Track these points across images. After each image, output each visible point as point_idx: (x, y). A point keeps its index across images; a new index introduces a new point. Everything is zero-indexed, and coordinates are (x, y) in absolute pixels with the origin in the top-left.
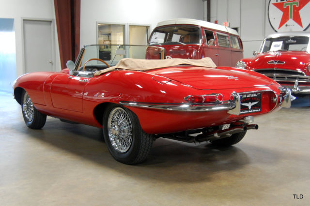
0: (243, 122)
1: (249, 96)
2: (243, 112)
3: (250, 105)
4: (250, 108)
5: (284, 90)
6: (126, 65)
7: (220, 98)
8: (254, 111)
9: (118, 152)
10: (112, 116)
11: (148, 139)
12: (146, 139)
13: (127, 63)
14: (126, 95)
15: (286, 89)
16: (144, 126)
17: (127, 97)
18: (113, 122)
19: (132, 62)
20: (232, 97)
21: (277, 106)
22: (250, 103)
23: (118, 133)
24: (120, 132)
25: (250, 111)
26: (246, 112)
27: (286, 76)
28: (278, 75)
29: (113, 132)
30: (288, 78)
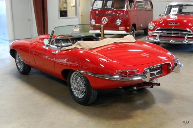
0: (151, 82)
1: (155, 67)
2: (151, 77)
3: (155, 72)
4: (155, 74)
5: (176, 62)
6: (81, 46)
7: (138, 72)
8: (158, 75)
9: (77, 98)
10: (73, 76)
11: (95, 92)
12: (94, 92)
13: (81, 44)
14: (80, 63)
15: (177, 62)
16: (92, 85)
17: (80, 65)
18: (73, 79)
19: (84, 43)
20: (145, 71)
21: (172, 71)
22: (155, 71)
23: (77, 87)
24: (78, 86)
25: (155, 76)
26: (153, 77)
27: (180, 33)
28: (175, 32)
29: (74, 86)
30: (181, 34)
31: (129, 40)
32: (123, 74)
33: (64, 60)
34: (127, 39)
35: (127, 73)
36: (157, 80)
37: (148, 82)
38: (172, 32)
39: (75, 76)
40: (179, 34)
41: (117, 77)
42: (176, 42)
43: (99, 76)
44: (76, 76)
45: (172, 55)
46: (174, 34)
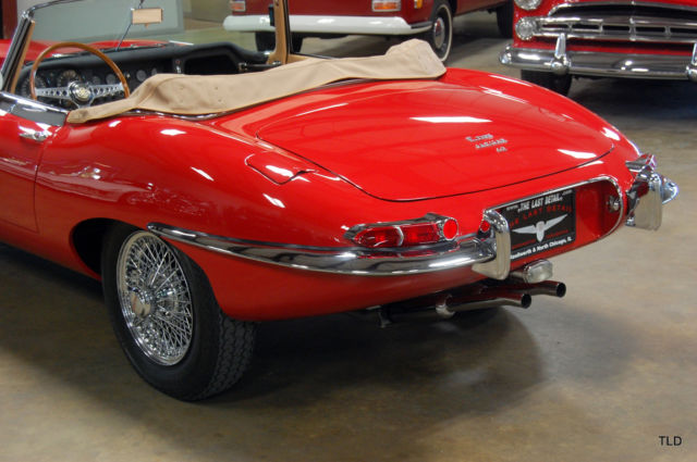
0: (521, 279)
1: (537, 204)
2: (519, 255)
3: (539, 230)
4: (540, 237)
5: (644, 176)
6: (164, 100)
7: (450, 229)
8: (553, 244)
9: (153, 362)
10: (129, 252)
11: (240, 332)
12: (233, 334)
13: (167, 92)
14: (166, 191)
15: (649, 176)
16: (225, 296)
17: (167, 196)
18: (130, 269)
19: (183, 86)
20: (485, 225)
21: (624, 220)
22: (540, 223)
23: (148, 309)
24: (155, 303)
25: (539, 248)
26: (529, 251)
27: (668, 24)
28: (644, 22)
29: (135, 305)
30: (673, 30)
31: (414, 66)
32: (379, 242)
33: (90, 171)
34: (404, 62)
35: (398, 236)
36: (549, 268)
37: (502, 278)
38: (632, 21)
39: (141, 252)
40: (662, 30)
41: (347, 255)
42: (651, 70)
43: (260, 254)
44: (147, 252)
45: (623, 143)
46: (638, 29)
